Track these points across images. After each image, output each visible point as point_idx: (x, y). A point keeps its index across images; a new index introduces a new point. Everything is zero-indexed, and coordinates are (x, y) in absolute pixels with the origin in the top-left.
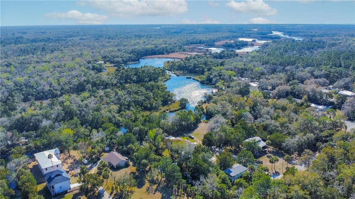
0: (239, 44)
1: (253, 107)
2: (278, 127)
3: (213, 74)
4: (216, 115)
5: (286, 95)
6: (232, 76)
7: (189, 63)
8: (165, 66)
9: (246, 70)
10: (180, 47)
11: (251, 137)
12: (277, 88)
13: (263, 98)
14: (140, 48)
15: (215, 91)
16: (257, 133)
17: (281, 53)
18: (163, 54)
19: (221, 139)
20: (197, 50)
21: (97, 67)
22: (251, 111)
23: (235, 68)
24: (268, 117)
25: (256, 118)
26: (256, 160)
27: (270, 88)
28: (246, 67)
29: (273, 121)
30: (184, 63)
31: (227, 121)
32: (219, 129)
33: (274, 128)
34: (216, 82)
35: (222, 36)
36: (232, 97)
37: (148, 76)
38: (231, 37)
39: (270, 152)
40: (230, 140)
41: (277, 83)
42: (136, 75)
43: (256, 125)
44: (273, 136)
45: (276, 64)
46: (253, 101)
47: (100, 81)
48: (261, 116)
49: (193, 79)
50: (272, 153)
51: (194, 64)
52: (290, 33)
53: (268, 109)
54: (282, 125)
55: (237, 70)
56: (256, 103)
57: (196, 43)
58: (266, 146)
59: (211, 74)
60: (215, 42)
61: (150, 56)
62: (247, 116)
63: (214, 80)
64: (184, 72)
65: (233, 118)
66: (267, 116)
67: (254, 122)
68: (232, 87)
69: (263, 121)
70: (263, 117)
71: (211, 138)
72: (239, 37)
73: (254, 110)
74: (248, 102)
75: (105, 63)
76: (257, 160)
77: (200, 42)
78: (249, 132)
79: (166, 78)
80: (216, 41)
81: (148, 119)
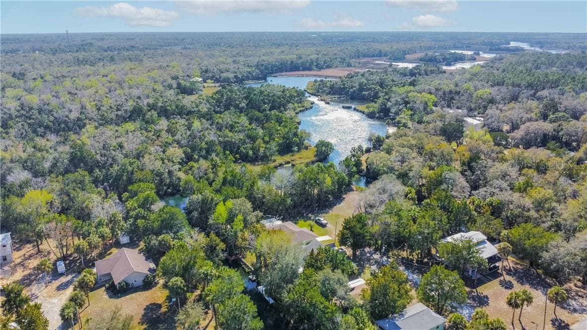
0: (448, 57)
1: (469, 163)
2: (529, 210)
3: (393, 100)
4: (384, 176)
5: (544, 141)
6: (430, 104)
7: (351, 82)
8: (308, 88)
9: (458, 93)
10: (343, 60)
11: (460, 231)
12: (523, 127)
13: (492, 143)
14: (271, 60)
15: (392, 130)
16: (475, 221)
17: (529, 69)
18: (310, 69)
19: (385, 233)
20: (372, 65)
21: (185, 85)
22: (466, 171)
23: (437, 90)
24: (505, 185)
25: (475, 187)
26: (472, 292)
27: (506, 128)
28: (458, 89)
29: (517, 195)
30: (342, 82)
31: (407, 189)
32: (382, 208)
33: (517, 211)
34: (397, 114)
35: (419, 45)
36: (426, 141)
37: (269, 101)
38: (435, 48)
39: (509, 272)
40: (407, 235)
41: (522, 117)
42: (246, 98)
43: (473, 202)
44: (516, 232)
45: (519, 86)
46: (470, 150)
47: (177, 107)
48: (486, 183)
49: (355, 109)
50: (515, 274)
51: (361, 84)
52: (541, 45)
53: (504, 167)
54: (539, 205)
55: (440, 93)
56: (478, 153)
57: (373, 56)
58: (498, 255)
59: (388, 100)
60: (406, 54)
61: (288, 73)
62: (454, 181)
63: (393, 110)
64: (340, 98)
65: (423, 185)
66: (503, 182)
67: (470, 196)
68: (429, 123)
69: (492, 194)
70: (491, 186)
71: (361, 229)
72: (450, 48)
73: (471, 168)
74: (458, 152)
75: (205, 81)
76: (474, 290)
77: (380, 55)
78: (457, 217)
79: (303, 107)
80: (409, 54)
81: (229, 178)
